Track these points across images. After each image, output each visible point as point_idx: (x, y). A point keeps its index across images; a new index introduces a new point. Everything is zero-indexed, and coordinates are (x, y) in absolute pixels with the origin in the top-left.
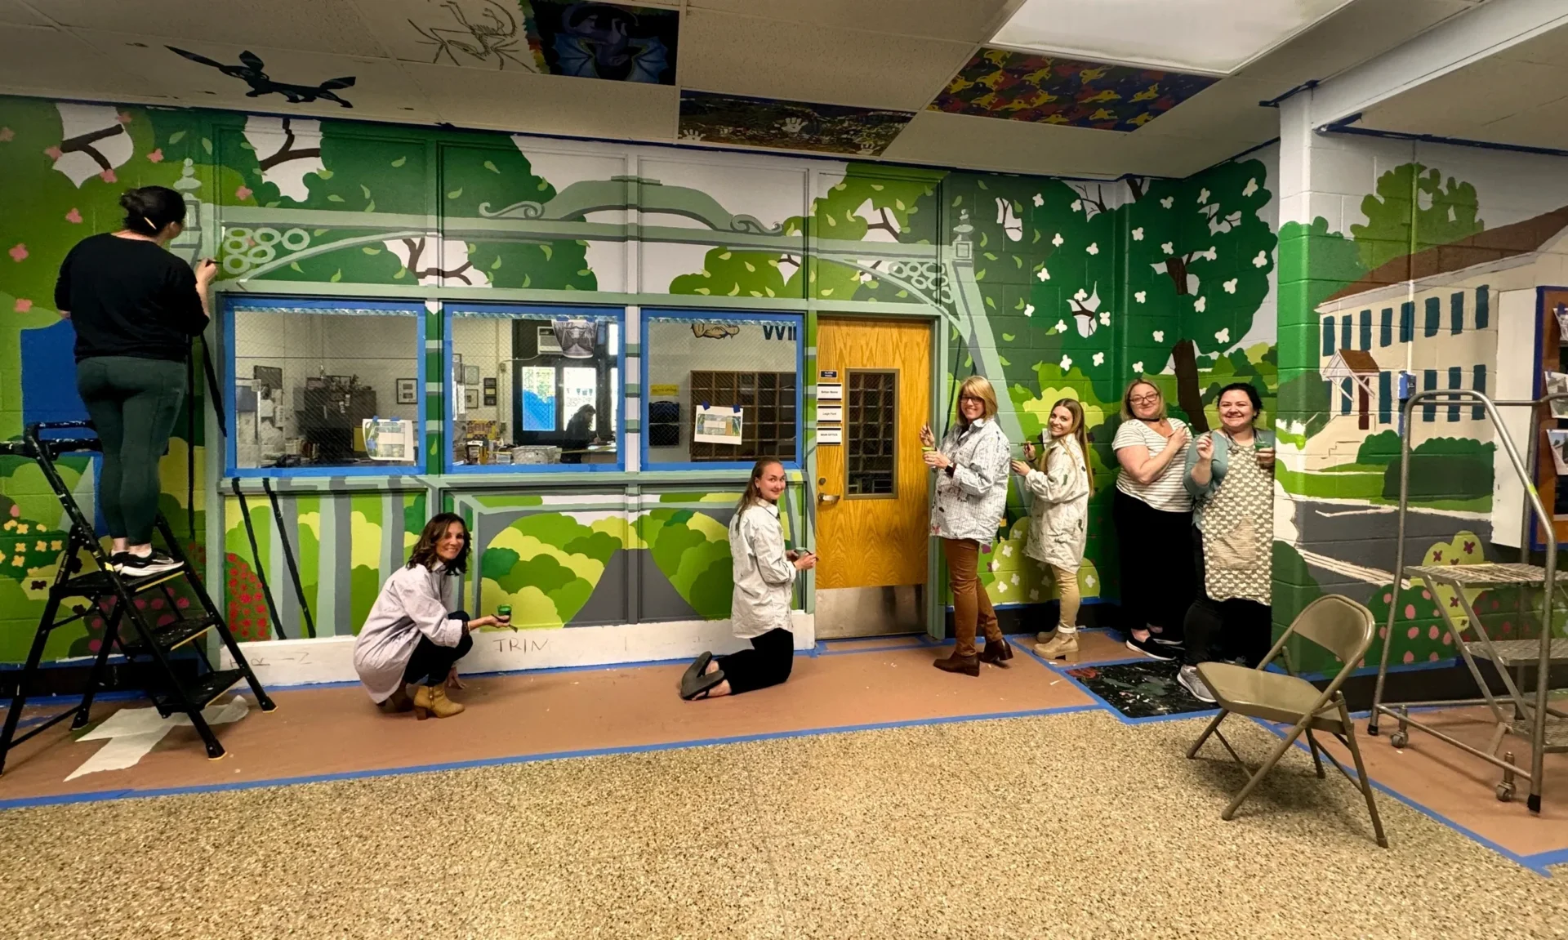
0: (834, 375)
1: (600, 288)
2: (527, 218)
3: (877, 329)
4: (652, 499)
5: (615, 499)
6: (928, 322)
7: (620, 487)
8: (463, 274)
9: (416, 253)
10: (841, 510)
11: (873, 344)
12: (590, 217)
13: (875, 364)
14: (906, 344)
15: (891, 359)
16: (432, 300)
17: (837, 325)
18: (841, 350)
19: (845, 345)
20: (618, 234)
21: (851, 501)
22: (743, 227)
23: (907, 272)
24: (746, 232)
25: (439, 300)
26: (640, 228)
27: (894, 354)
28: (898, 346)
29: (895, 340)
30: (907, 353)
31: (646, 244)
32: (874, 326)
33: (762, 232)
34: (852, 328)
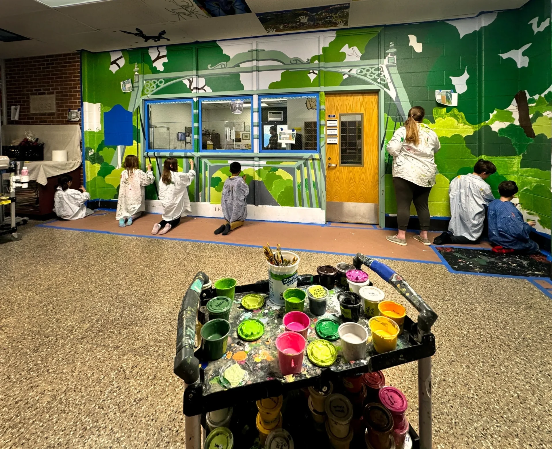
0: (334, 116)
1: (245, 89)
2: (222, 68)
3: (353, 97)
4: (263, 163)
5: (250, 162)
6: (376, 92)
7: (252, 158)
8: (204, 88)
9: (191, 83)
10: (338, 171)
11: (351, 103)
12: (241, 65)
13: (352, 112)
14: (366, 103)
15: (359, 109)
16: (195, 97)
17: (335, 96)
18: (337, 106)
19: (339, 105)
20: (250, 70)
21: (342, 167)
22: (295, 62)
23: (364, 72)
24: (296, 64)
25: (197, 97)
26: (258, 67)
27: (361, 106)
28: (362, 104)
29: (361, 101)
30: (367, 106)
31: (260, 72)
32: (351, 96)
33: (302, 63)
34: (341, 97)
